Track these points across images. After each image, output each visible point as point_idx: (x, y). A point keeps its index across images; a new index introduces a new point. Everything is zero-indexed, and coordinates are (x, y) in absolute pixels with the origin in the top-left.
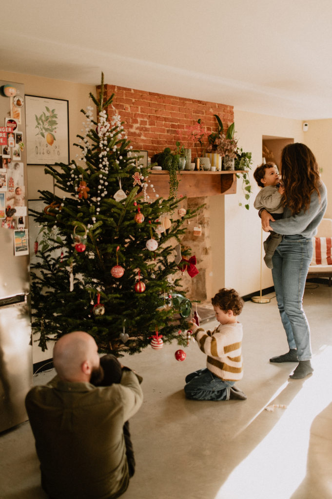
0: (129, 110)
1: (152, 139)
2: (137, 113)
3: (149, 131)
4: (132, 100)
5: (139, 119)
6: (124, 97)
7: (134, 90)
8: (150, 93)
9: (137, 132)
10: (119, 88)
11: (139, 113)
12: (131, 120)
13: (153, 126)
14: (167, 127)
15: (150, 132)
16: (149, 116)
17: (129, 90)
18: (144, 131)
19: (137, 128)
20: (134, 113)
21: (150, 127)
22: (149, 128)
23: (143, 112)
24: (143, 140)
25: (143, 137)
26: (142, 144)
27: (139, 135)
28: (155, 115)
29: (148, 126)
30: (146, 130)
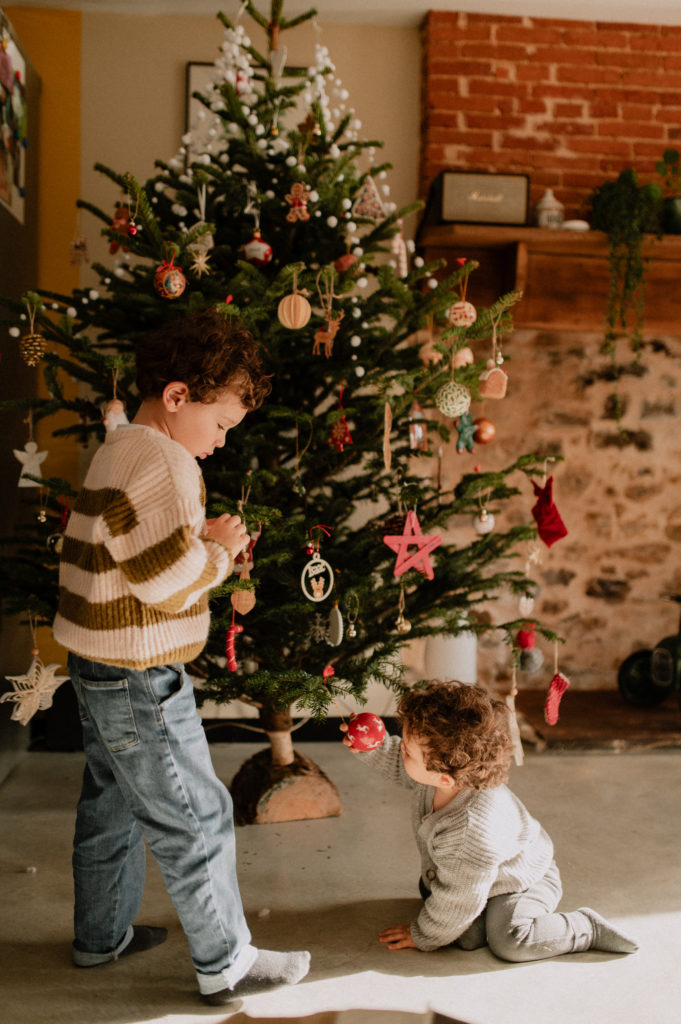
0: (512, 76)
1: (600, 157)
2: (545, 82)
3: (590, 134)
4: (522, 51)
5: (550, 103)
6: (494, 41)
7: (535, 21)
8: (600, 26)
9: (543, 136)
10: (473, 17)
11: (553, 81)
12: (516, 104)
13: (608, 120)
14: (668, 121)
15: (596, 137)
16: (595, 92)
17: (518, 20)
18: (573, 133)
19: (540, 128)
20: (530, 85)
21: (595, 122)
22: (592, 127)
23: (569, 80)
24: (563, 162)
25: (563, 152)
26: (559, 171)
27: (550, 146)
28: (620, 87)
29: (585, 119)
30: (579, 130)
